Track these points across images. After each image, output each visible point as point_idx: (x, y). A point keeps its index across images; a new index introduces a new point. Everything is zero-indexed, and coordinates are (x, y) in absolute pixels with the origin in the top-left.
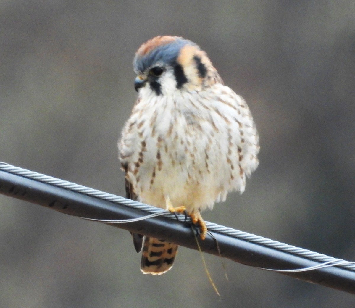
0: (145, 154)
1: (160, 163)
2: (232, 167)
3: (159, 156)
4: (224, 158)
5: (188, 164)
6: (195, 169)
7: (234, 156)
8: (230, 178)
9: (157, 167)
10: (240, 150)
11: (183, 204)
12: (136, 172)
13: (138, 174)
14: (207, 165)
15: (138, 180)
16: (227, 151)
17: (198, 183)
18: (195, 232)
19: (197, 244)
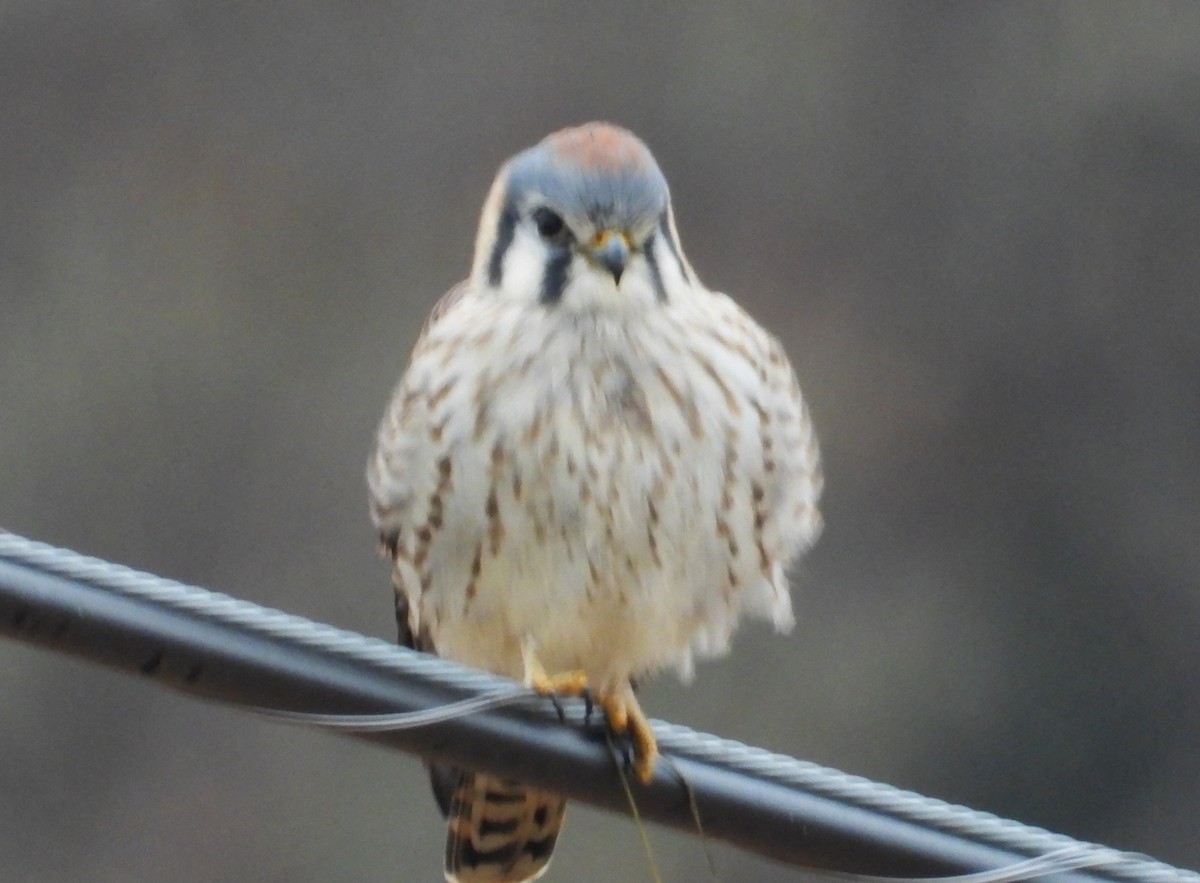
0: (446, 499)
1: (496, 532)
2: (733, 549)
3: (492, 508)
4: (709, 522)
5: (592, 535)
6: (615, 553)
7: (741, 515)
8: (727, 581)
9: (486, 544)
10: (758, 495)
11: (576, 664)
12: (419, 560)
13: (426, 566)
14: (652, 542)
15: (426, 585)
16: (718, 498)
17: (623, 599)
18: (619, 758)
19: (626, 797)
